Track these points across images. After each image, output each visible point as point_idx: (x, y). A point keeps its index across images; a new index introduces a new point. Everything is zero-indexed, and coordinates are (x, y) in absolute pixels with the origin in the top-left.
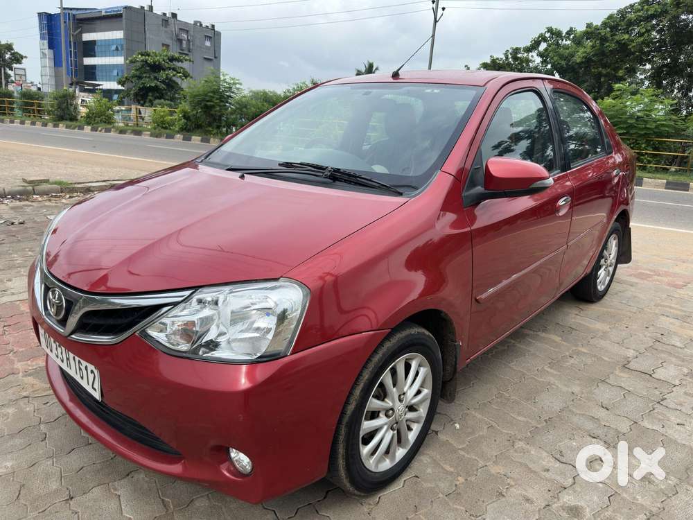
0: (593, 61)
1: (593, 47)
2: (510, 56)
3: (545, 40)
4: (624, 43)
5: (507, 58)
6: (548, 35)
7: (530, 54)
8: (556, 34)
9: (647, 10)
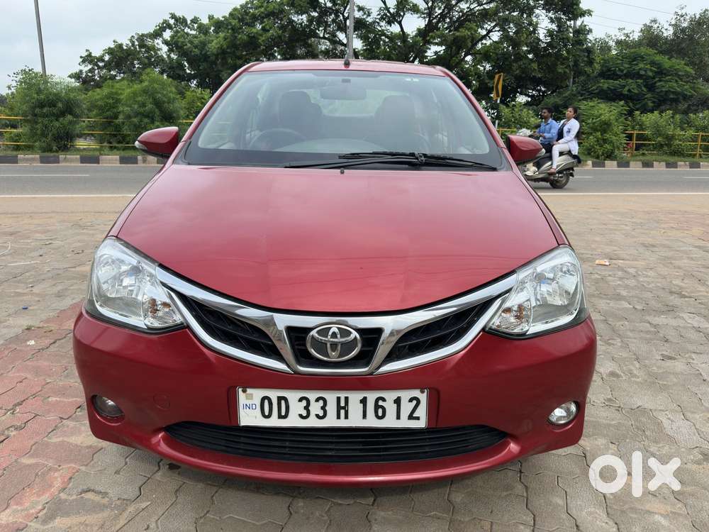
0: (228, 53)
1: (225, 39)
2: (136, 43)
3: (170, 27)
4: (254, 37)
5: (133, 45)
6: (172, 22)
7: (156, 41)
8: (181, 21)
9: (268, 7)
